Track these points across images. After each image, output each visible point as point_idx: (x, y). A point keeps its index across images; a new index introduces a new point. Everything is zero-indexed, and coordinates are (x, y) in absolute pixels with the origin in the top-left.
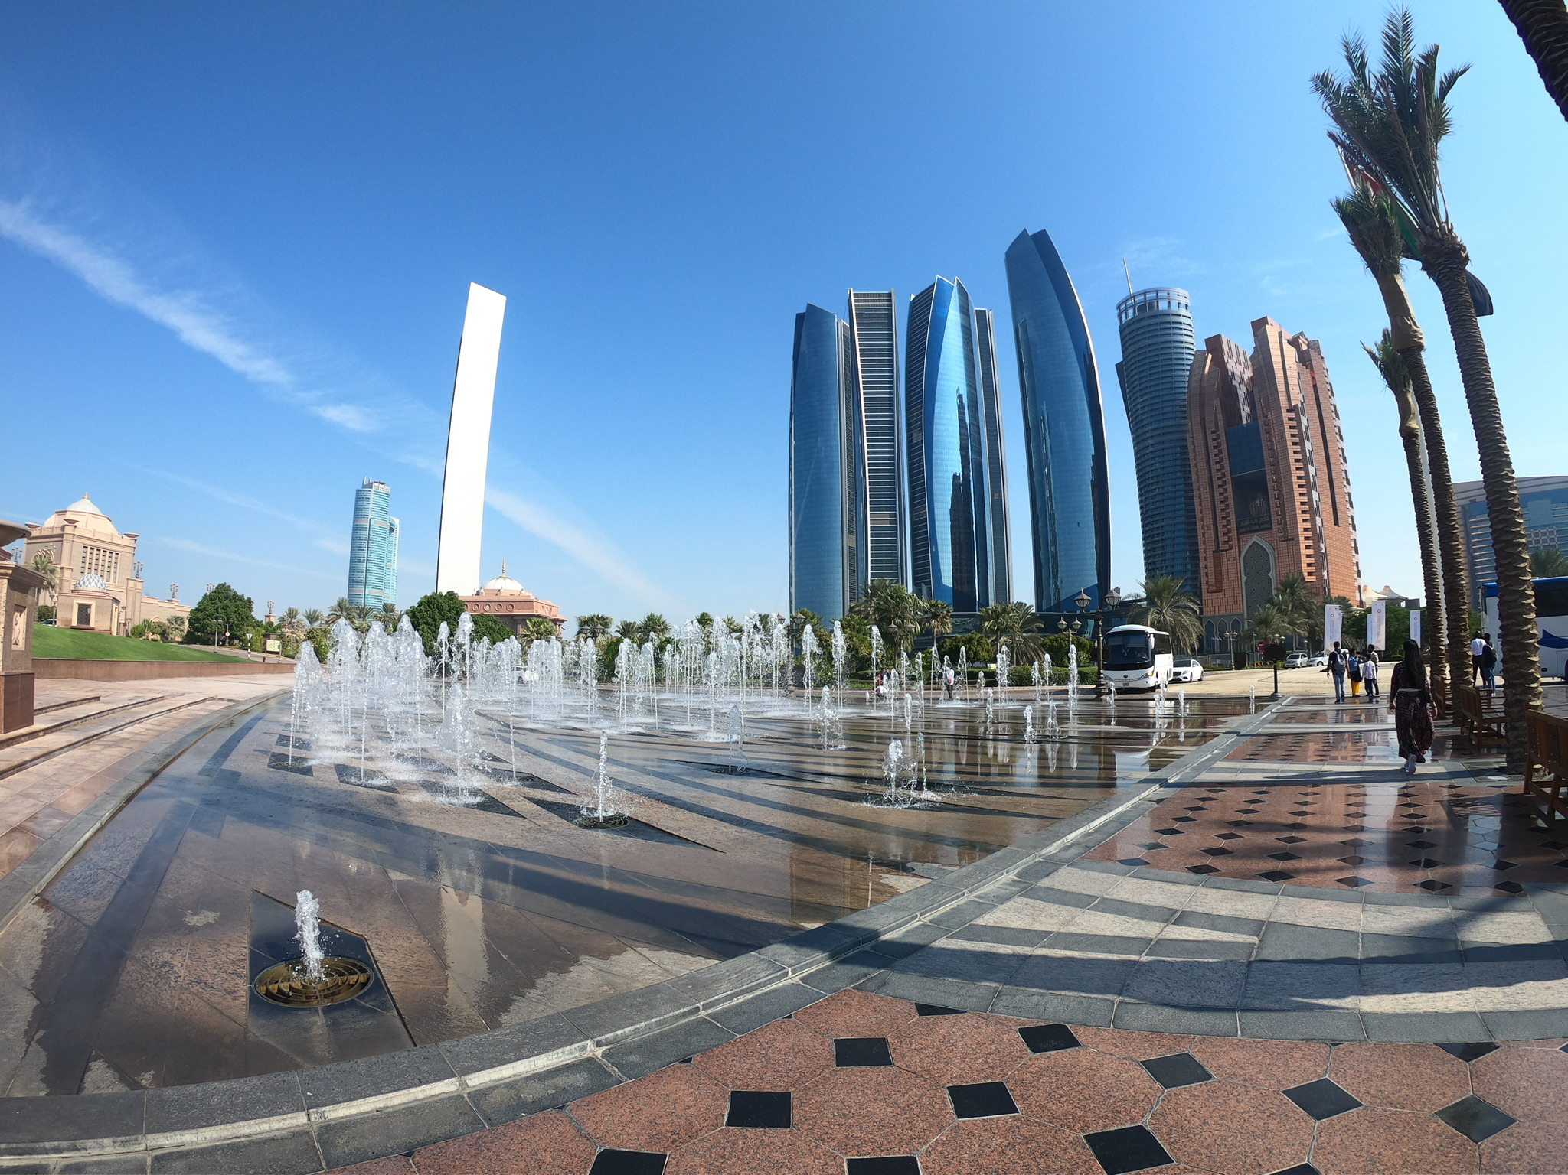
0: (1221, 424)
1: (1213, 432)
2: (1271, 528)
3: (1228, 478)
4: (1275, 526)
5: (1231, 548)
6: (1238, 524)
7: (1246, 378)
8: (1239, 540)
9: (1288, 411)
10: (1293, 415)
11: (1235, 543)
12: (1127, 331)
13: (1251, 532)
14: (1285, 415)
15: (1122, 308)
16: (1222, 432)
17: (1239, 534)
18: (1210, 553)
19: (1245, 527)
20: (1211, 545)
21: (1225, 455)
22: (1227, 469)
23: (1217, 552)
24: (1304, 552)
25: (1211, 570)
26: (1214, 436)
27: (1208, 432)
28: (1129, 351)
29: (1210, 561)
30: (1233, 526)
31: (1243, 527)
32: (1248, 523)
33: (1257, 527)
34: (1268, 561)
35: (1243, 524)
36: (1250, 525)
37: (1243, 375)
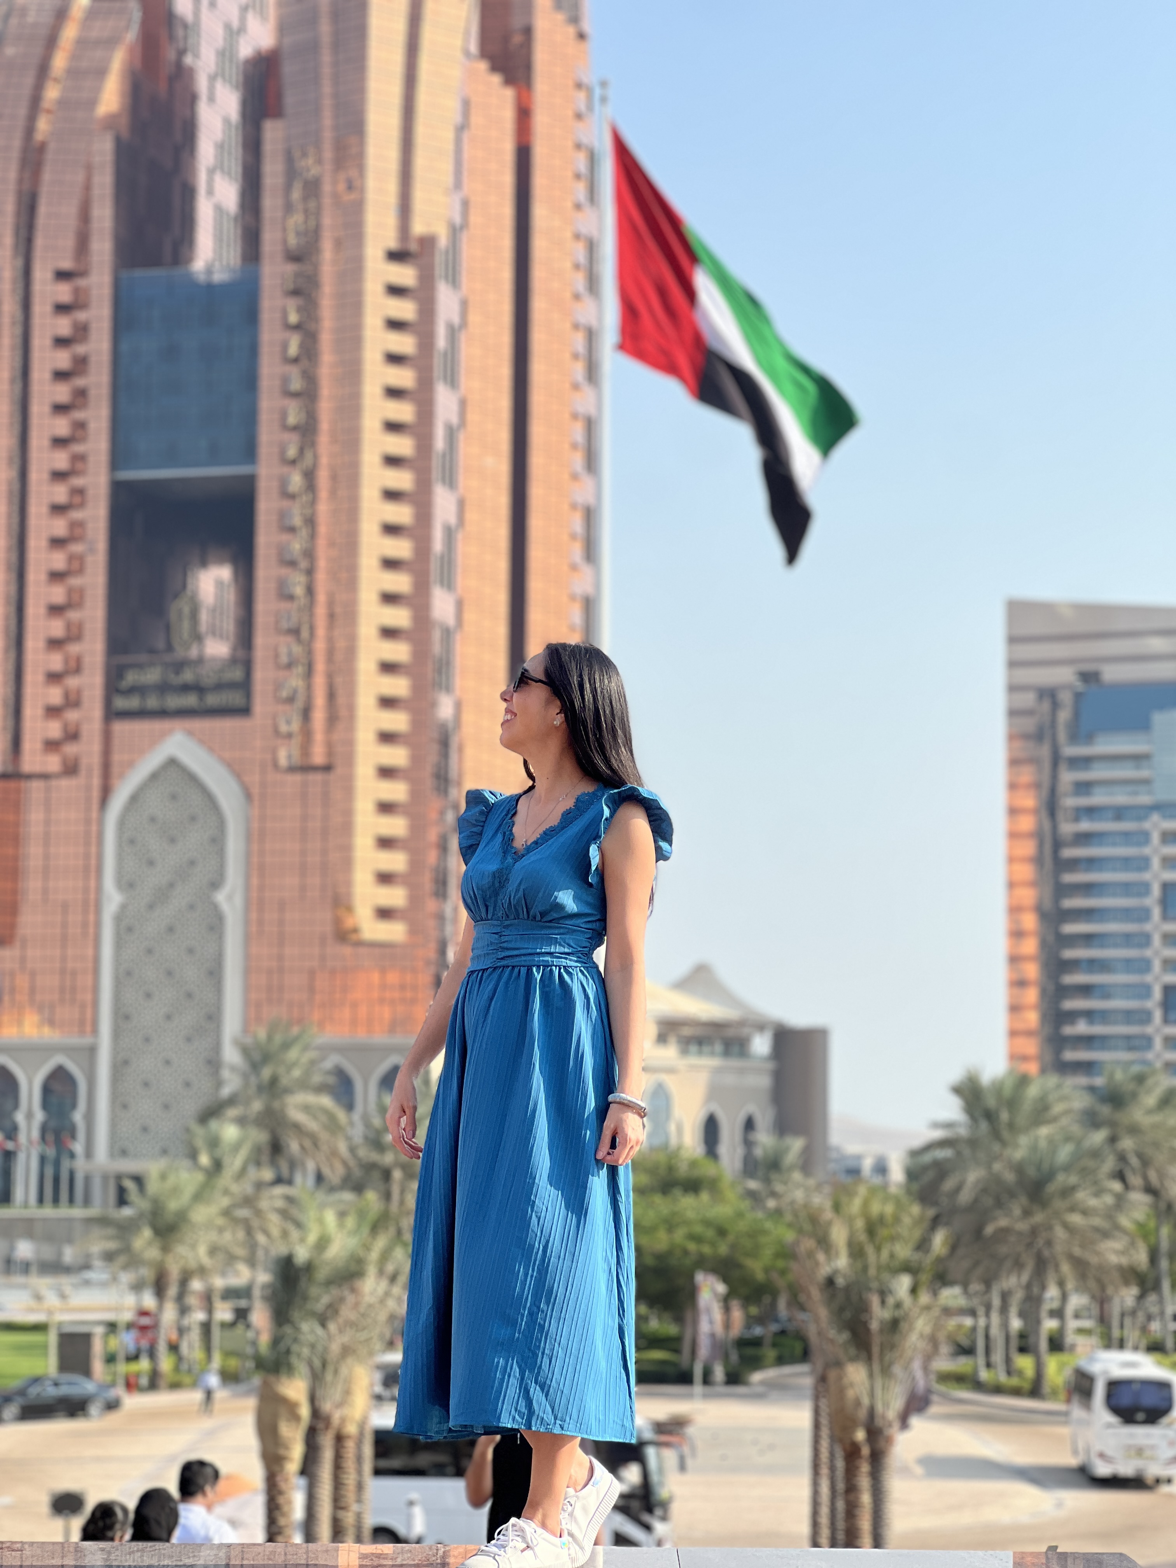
1: (62, 275)
2: (245, 711)
3: (98, 480)
4: (267, 707)
7: (245, 50)
8: (107, 738)
9: (392, 254)
10: (405, 275)
13: (162, 713)
17: (111, 714)
19: (140, 690)
21: (99, 379)
22: (99, 446)
23: (11, 778)
26: (64, 292)
27: (42, 275)
30: (91, 683)
31: (132, 690)
32: (152, 676)
33: (190, 700)
34: (218, 841)
35: (131, 678)
36: (163, 688)
37: (233, 33)
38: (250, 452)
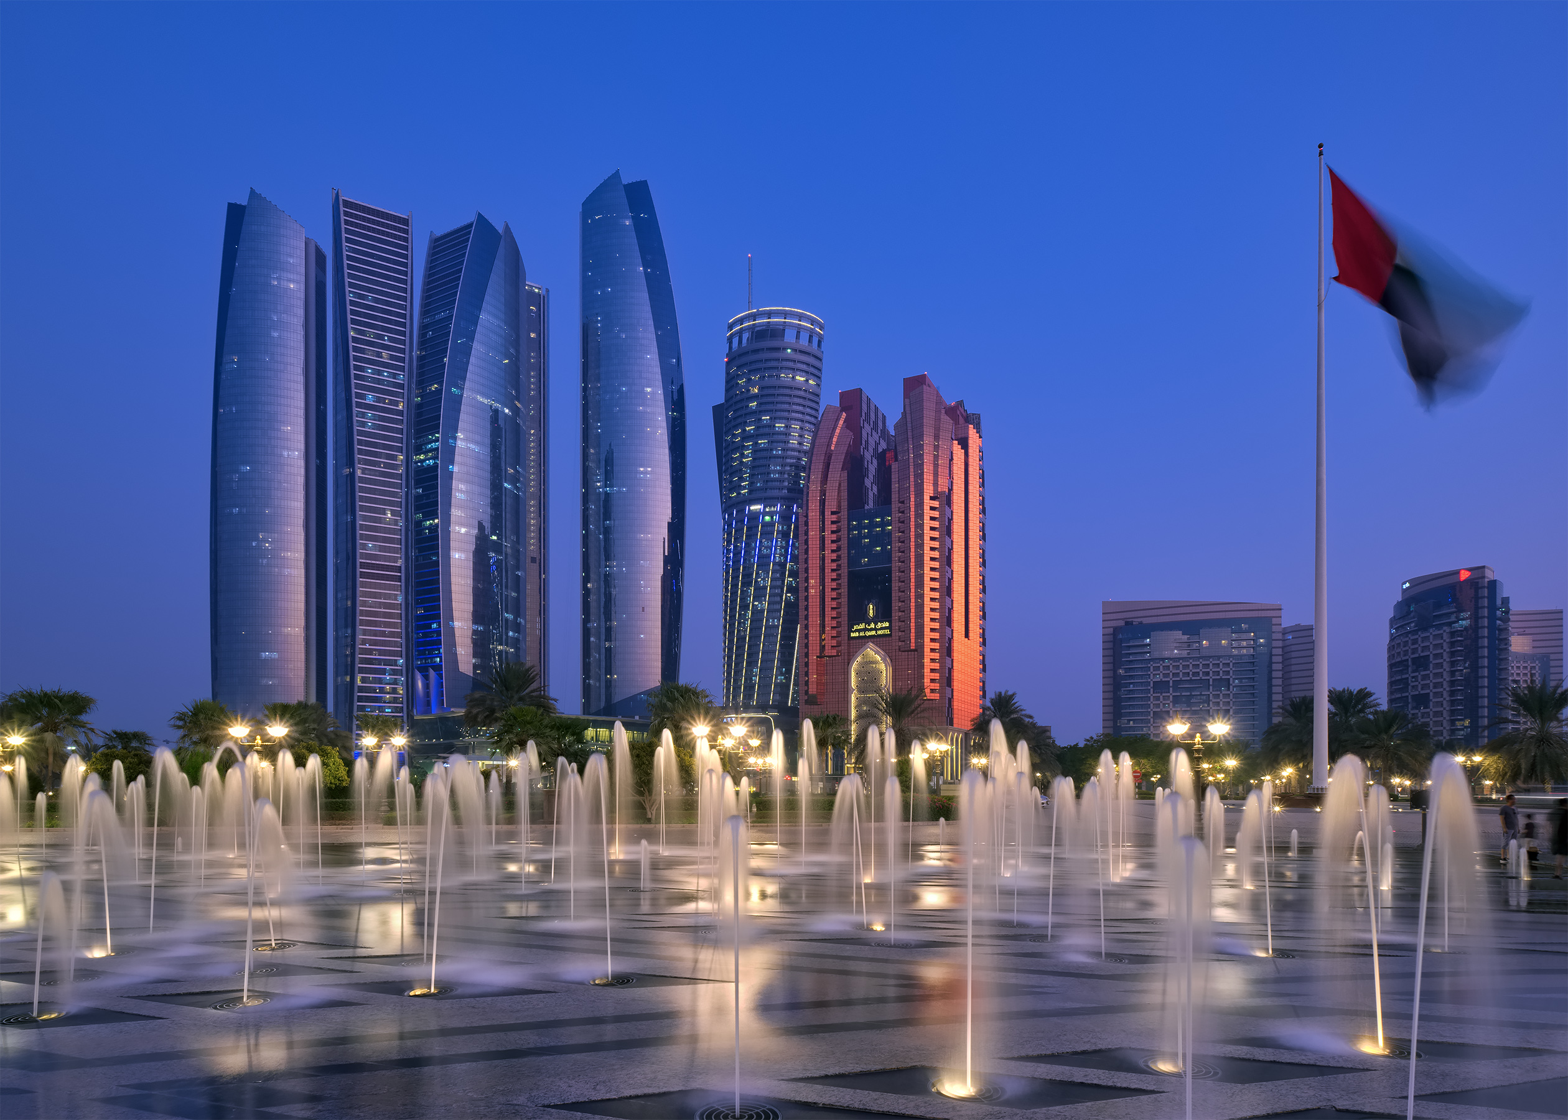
0: (845, 504)
1: (833, 513)
2: (890, 635)
3: (844, 571)
4: (896, 634)
5: (840, 654)
6: (850, 627)
7: (879, 449)
8: (849, 645)
10: (936, 504)
11: (844, 648)
14: (928, 503)
15: (735, 329)
16: (844, 514)
17: (850, 638)
18: (812, 659)
20: (814, 649)
21: (844, 542)
22: (845, 561)
23: (821, 658)
25: (812, 679)
26: (834, 518)
27: (827, 513)
28: (733, 392)
29: (813, 668)
32: (862, 626)
33: (873, 633)
35: (856, 628)
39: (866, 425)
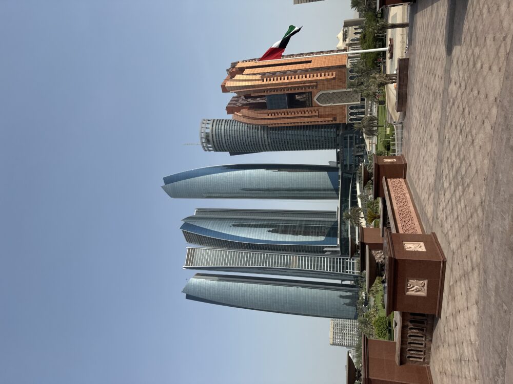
0: (265, 111)
1: (268, 115)
2: (311, 92)
3: (288, 110)
4: (311, 90)
5: (318, 110)
6: (309, 106)
7: (244, 98)
8: (314, 107)
9: (263, 81)
10: (265, 79)
11: (316, 108)
12: (218, 149)
13: (312, 101)
14: (265, 82)
15: (206, 149)
16: (269, 111)
17: (312, 107)
18: (319, 120)
19: (309, 104)
20: (316, 119)
21: (278, 111)
22: (285, 110)
23: (319, 117)
24: (323, 77)
25: (327, 119)
26: (270, 115)
27: (268, 117)
28: (226, 148)
29: (323, 119)
30: (309, 109)
32: (308, 102)
33: (310, 98)
34: (325, 94)
35: (308, 105)
36: (309, 101)
37: (243, 100)
38: (284, 94)
39: (237, 105)
